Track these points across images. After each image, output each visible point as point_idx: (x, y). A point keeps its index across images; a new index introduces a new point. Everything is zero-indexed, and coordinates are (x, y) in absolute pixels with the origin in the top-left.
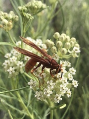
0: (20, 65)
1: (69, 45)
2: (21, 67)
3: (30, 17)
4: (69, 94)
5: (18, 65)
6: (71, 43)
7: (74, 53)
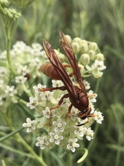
0: (10, 92)
1: (87, 59)
2: (12, 95)
3: (14, 15)
4: (90, 136)
5: (6, 91)
6: (90, 54)
7: (96, 70)
